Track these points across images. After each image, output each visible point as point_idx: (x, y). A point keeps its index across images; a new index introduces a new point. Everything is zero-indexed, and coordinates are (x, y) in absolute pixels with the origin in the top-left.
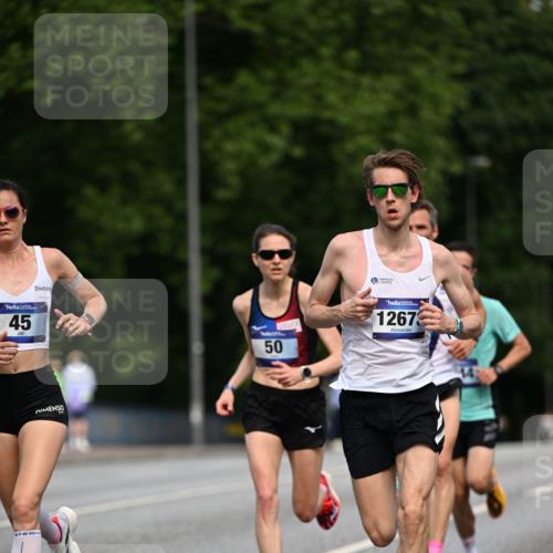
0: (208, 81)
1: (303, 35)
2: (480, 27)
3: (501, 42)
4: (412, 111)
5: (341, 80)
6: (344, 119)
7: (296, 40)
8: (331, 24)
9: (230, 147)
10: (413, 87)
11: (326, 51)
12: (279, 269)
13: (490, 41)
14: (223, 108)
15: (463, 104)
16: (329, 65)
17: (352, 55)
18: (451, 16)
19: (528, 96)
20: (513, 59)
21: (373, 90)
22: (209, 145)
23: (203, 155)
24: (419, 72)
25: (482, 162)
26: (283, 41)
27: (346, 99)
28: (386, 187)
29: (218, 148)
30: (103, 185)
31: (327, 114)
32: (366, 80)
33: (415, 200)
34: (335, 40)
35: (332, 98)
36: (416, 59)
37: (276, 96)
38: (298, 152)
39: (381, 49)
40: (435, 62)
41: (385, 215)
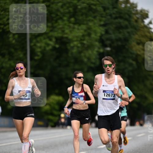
1: (59, 14)
2: (108, 11)
3: (114, 16)
4: (89, 35)
5: (69, 27)
6: (70, 37)
7: (57, 15)
8: (67, 11)
9: (38, 45)
10: (89, 28)
11: (65, 18)
12: (82, 81)
13: (111, 15)
15: (103, 33)
16: (66, 22)
17: (73, 19)
18: (100, 9)
19: (121, 31)
20: (117, 21)
21: (78, 29)
22: (32, 44)
23: (31, 47)
24: (91, 24)
25: (108, 49)
26: (53, 15)
27: (71, 32)
28: (107, 65)
29: (35, 45)
31: (65, 36)
32: (76, 26)
33: (114, 67)
34: (68, 15)
35: (67, 31)
36: (90, 20)
37: (51, 31)
38: (57, 46)
39: (81, 18)
40: (96, 21)
41: (106, 71)
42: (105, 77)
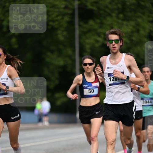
0: (81, 23)
1: (108, 10)
4: (138, 31)
5: (118, 23)
7: (105, 11)
8: (115, 7)
9: (87, 41)
10: (138, 25)
11: (114, 15)
12: (89, 69)
14: (85, 30)
15: (152, 29)
16: (115, 18)
17: (121, 16)
18: (148, 5)
21: (127, 25)
23: (80, 44)
24: (140, 20)
26: (102, 12)
27: (120, 28)
28: (113, 40)
29: (84, 42)
30: (52, 52)
32: (125, 23)
33: (121, 45)
34: (116, 12)
36: (139, 17)
37: (100, 27)
39: (129, 14)
41: (112, 49)
42: (110, 58)
